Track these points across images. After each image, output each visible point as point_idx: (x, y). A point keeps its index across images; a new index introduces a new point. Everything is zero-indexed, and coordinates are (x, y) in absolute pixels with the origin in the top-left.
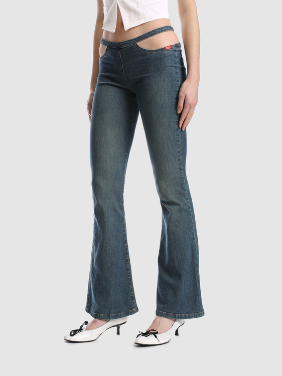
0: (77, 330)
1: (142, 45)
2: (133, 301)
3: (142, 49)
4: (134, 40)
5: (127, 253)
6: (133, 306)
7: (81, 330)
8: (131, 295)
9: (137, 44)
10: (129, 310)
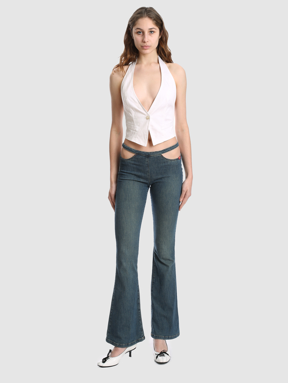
0: (106, 358)
1: (166, 155)
2: (142, 332)
3: (165, 158)
4: (160, 152)
5: (139, 299)
6: (142, 336)
7: (108, 357)
8: (140, 328)
9: (162, 155)
10: (139, 338)
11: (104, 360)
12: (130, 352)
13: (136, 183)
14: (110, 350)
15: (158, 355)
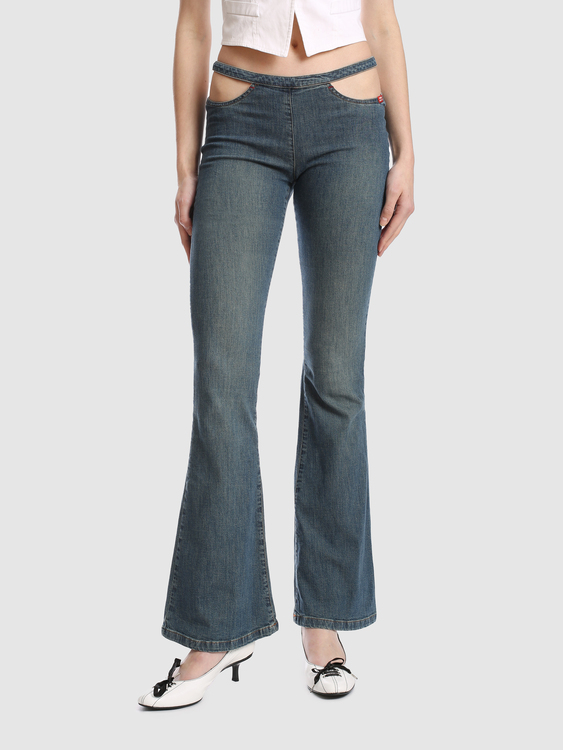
0: (165, 682)
1: (342, 87)
2: (269, 609)
3: (341, 95)
4: (324, 76)
5: (260, 510)
6: (270, 619)
8: (264, 596)
9: (332, 84)
10: (262, 626)
11: (160, 689)
12: (235, 667)
13: (256, 169)
14: (177, 662)
15: (321, 672)
